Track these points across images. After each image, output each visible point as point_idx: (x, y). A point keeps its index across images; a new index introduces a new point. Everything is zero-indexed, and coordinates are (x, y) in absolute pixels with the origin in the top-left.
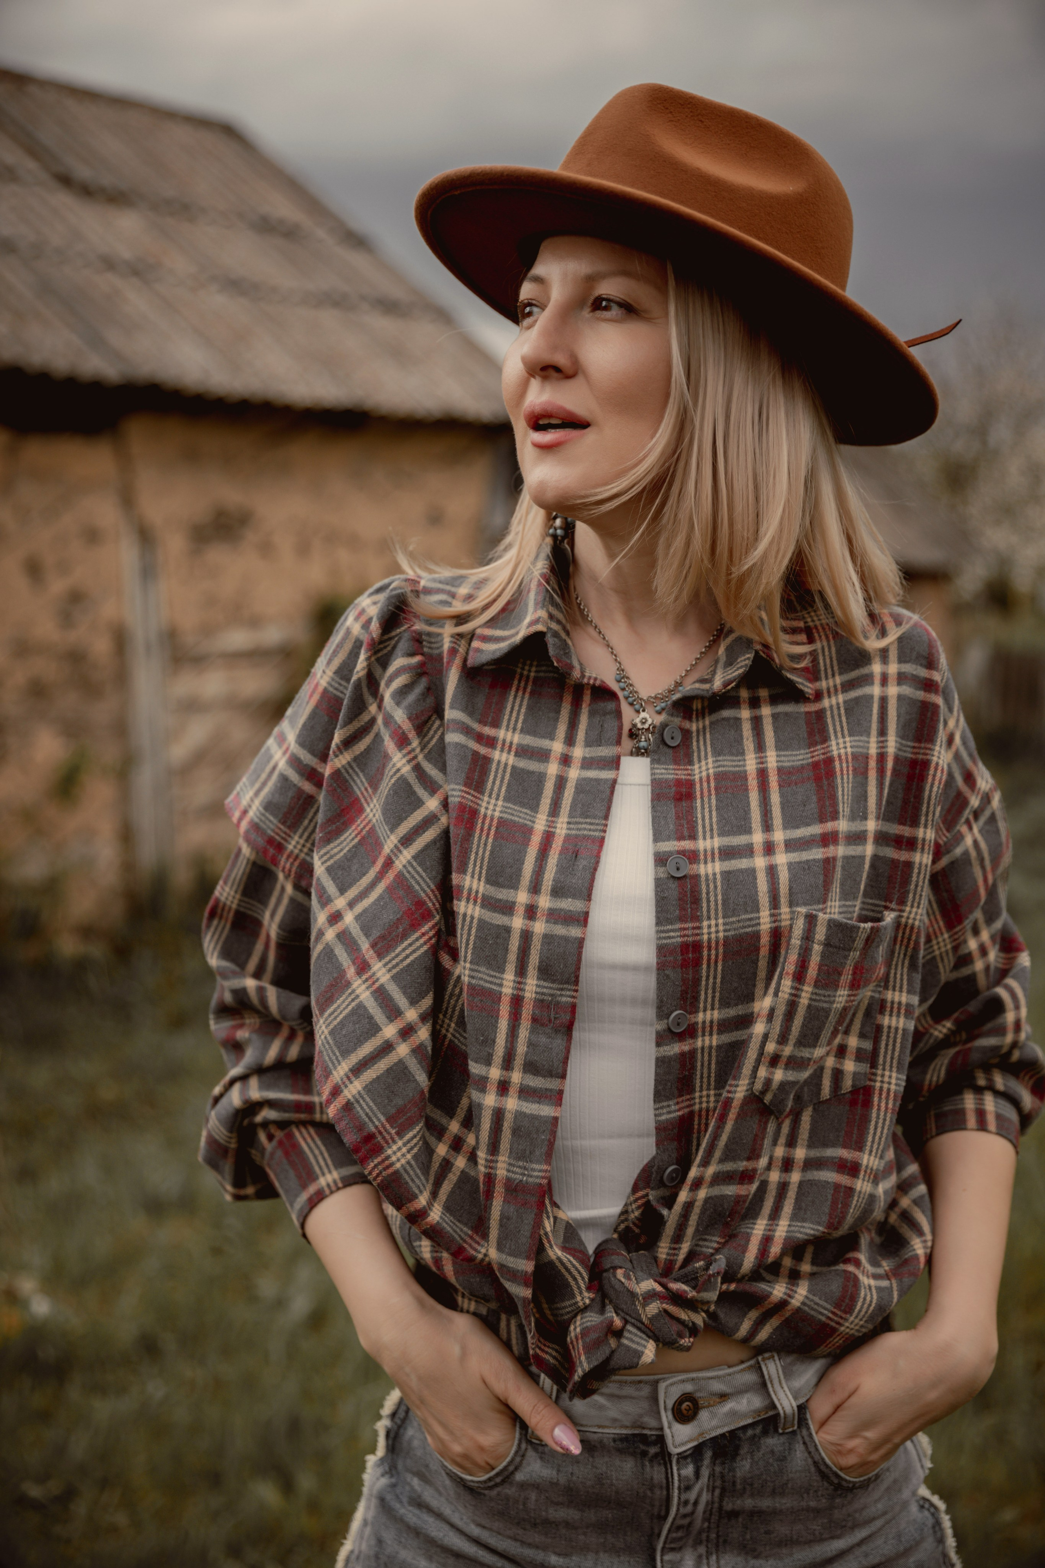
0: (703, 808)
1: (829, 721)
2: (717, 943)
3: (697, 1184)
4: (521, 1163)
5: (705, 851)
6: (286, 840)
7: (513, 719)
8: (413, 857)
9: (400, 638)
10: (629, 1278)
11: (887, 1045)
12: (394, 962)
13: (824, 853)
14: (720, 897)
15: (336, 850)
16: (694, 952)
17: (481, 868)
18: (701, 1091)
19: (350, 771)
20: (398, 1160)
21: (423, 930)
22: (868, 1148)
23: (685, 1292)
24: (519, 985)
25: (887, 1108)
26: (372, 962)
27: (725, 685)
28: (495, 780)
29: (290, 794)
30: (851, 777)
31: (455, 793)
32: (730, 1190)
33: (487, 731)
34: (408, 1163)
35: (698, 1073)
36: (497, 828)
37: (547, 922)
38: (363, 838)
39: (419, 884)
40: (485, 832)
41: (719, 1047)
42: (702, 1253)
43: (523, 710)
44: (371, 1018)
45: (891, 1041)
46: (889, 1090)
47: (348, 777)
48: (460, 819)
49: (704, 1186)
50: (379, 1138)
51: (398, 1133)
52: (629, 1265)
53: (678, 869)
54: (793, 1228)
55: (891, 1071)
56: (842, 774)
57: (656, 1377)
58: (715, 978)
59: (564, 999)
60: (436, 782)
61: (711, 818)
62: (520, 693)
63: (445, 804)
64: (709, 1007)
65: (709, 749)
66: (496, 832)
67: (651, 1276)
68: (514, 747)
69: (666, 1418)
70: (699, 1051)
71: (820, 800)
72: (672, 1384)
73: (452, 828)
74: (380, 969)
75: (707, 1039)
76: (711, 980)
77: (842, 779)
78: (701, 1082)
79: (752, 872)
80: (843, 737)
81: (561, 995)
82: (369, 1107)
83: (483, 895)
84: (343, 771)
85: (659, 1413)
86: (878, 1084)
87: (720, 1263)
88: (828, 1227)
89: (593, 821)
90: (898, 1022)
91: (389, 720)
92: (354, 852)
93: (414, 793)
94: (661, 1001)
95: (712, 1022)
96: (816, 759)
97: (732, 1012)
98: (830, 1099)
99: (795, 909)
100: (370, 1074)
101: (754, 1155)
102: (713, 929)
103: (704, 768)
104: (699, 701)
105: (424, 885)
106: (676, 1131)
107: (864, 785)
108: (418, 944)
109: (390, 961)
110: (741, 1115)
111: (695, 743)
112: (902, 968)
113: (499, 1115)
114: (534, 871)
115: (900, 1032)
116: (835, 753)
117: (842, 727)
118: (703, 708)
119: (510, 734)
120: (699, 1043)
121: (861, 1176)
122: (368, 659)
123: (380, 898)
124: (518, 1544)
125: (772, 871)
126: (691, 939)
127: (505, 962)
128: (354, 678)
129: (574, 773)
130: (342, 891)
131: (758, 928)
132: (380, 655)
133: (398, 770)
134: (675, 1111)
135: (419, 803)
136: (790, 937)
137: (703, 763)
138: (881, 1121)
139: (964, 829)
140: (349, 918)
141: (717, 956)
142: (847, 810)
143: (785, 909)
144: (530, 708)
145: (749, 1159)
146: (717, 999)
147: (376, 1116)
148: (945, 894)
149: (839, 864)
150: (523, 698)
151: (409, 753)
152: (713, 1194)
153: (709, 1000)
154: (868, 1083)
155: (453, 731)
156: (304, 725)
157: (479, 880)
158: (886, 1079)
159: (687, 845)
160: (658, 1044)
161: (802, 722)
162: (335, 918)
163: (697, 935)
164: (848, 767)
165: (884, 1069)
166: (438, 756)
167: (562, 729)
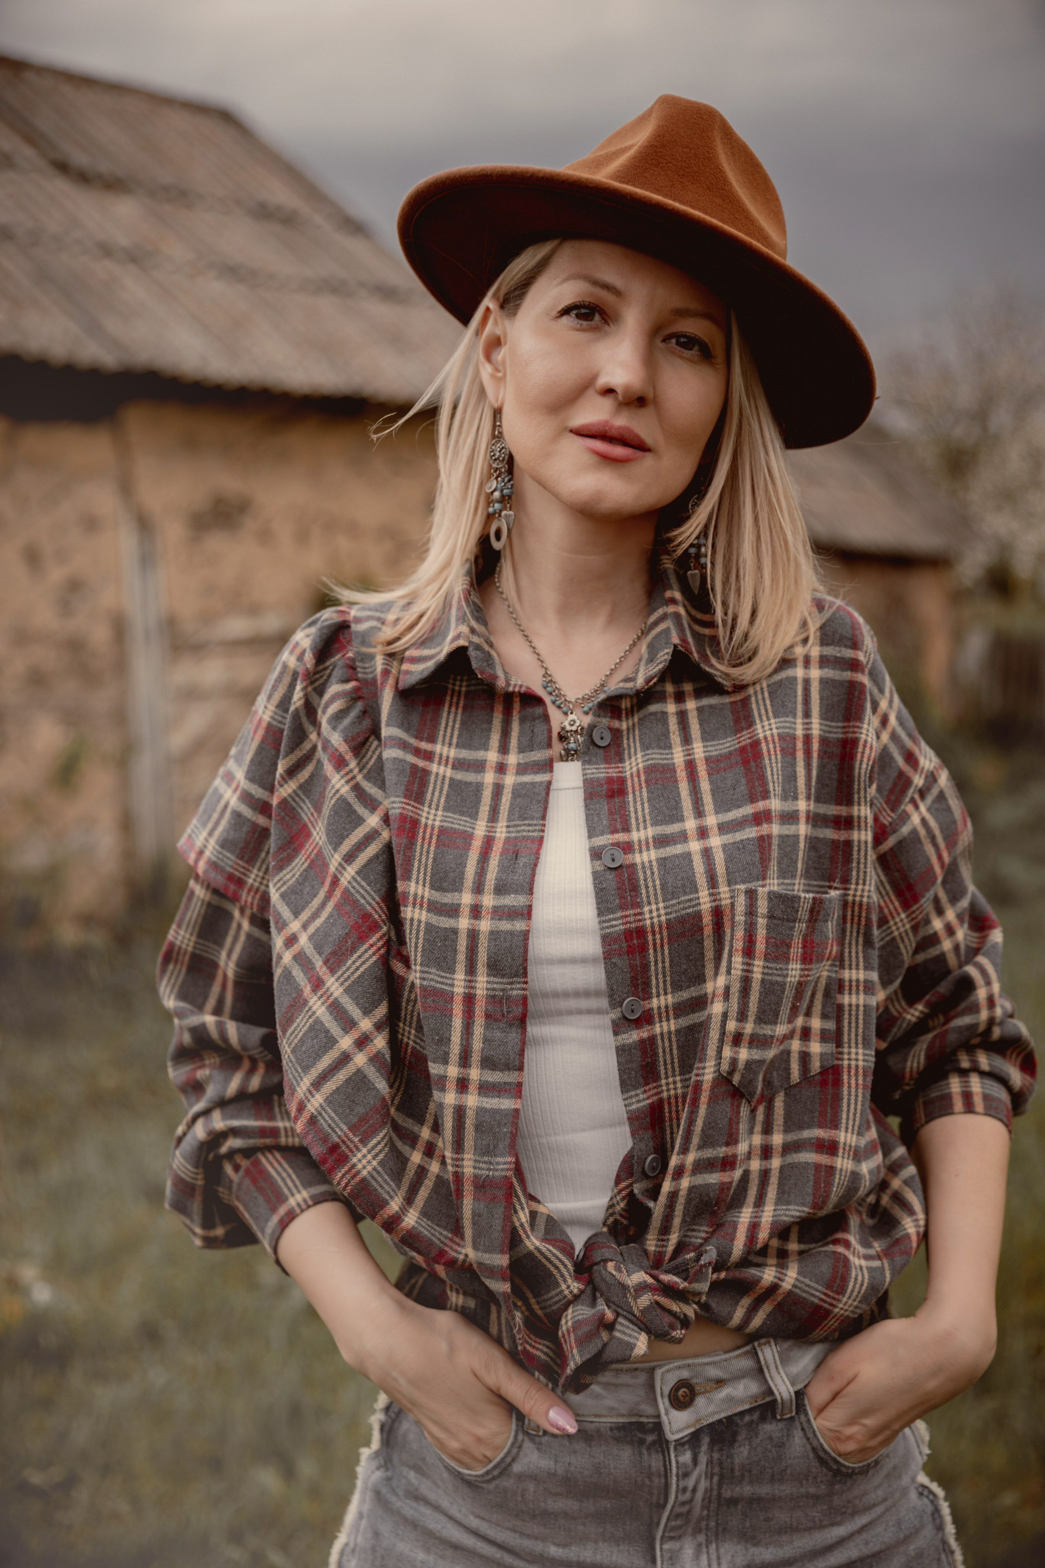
0: (635, 802)
1: (754, 706)
2: (660, 926)
3: (679, 1173)
4: (486, 1159)
5: (640, 841)
6: (245, 875)
7: (448, 734)
8: (357, 873)
9: (335, 667)
10: (620, 1271)
11: (850, 1023)
12: (346, 976)
13: (757, 831)
14: (658, 882)
15: (288, 876)
16: (638, 938)
17: (425, 874)
18: (667, 1078)
19: (297, 799)
20: (364, 1167)
21: (371, 942)
22: (843, 1125)
23: (677, 1283)
24: (470, 983)
25: (857, 1085)
26: (325, 978)
27: (648, 681)
28: (434, 791)
29: (245, 829)
30: (779, 757)
31: (395, 805)
32: (713, 1178)
33: (424, 745)
34: (375, 1169)
35: (661, 1059)
36: (438, 836)
37: (492, 919)
38: (312, 861)
39: (364, 898)
40: (427, 841)
41: (678, 1031)
42: (690, 1244)
43: (457, 726)
44: (327, 1031)
45: (853, 1018)
46: (857, 1067)
47: (295, 805)
48: (401, 829)
49: (686, 1174)
50: (344, 1148)
51: (361, 1141)
52: (619, 1258)
53: (613, 860)
54: (778, 1212)
55: (857, 1047)
56: (769, 754)
57: (652, 1364)
58: (663, 962)
59: (515, 992)
60: (375, 800)
61: (643, 810)
62: (453, 709)
63: (386, 819)
64: (662, 992)
65: (638, 745)
66: (438, 840)
67: (641, 1268)
68: (451, 761)
69: (663, 1404)
70: (659, 1037)
71: (750, 781)
72: (668, 1371)
73: (394, 839)
74: (333, 984)
75: (665, 1024)
76: (660, 965)
77: (770, 759)
78: (666, 1069)
79: (688, 856)
80: (768, 719)
81: (512, 989)
82: (331, 1118)
83: (429, 900)
84: (290, 799)
85: (655, 1400)
86: (846, 1063)
87: (711, 1254)
88: (813, 1207)
89: (531, 822)
90: (858, 999)
91: (326, 745)
92: (305, 876)
93: (355, 812)
94: (612, 990)
95: (667, 1007)
96: (743, 743)
97: (685, 995)
98: (800, 1083)
99: (733, 887)
100: (330, 1086)
101: (732, 1140)
102: (655, 914)
103: (634, 764)
104: (628, 700)
105: (369, 898)
106: (648, 1119)
107: (793, 765)
108: (367, 955)
109: (342, 975)
110: (713, 1099)
111: (625, 741)
112: (857, 946)
113: (460, 1112)
114: (476, 873)
115: (861, 1008)
116: (761, 736)
117: (766, 711)
118: (632, 706)
119: (446, 749)
120: (658, 1030)
121: (840, 1154)
122: (304, 689)
123: (331, 916)
124: (517, 1535)
125: (707, 853)
126: (633, 925)
127: (455, 963)
128: (292, 708)
129: (510, 780)
130: (296, 914)
131: (698, 908)
132: (317, 684)
133: (338, 791)
134: (644, 1100)
135: (360, 821)
136: (733, 916)
137: (633, 759)
138: (853, 1098)
139: (910, 808)
140: (303, 939)
141: (662, 939)
142: (779, 790)
143: (723, 889)
144: (463, 723)
145: (727, 1144)
146: (668, 983)
147: (338, 1126)
148: (897, 874)
149: (775, 842)
150: (456, 713)
151: (347, 774)
152: (697, 1183)
153: (661, 985)
154: (836, 1062)
155: (391, 747)
156: (252, 761)
157: (424, 886)
158: (853, 1056)
159: (621, 837)
160: (616, 1033)
161: (728, 713)
162: (291, 941)
163: (640, 920)
164: (775, 747)
165: (850, 1047)
166: (377, 775)
167: (495, 738)
